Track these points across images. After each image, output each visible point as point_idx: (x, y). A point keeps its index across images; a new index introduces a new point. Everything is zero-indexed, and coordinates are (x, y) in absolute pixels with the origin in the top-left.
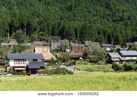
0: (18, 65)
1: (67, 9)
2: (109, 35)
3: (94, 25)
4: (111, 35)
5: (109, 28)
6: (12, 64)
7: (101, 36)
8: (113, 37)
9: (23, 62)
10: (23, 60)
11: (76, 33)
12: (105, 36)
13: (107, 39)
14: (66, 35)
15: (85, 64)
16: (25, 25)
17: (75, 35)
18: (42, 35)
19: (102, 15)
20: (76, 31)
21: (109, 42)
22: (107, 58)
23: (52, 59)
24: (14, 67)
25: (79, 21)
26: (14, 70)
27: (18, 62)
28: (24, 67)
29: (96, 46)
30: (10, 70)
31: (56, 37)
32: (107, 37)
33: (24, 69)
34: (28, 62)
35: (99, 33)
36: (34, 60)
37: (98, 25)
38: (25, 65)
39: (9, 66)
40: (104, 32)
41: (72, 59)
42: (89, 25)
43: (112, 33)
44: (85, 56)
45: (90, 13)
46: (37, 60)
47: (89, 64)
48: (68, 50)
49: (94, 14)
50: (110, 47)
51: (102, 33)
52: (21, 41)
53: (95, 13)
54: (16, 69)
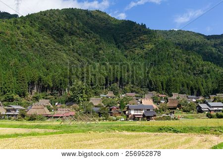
0: (137, 114)
2: (191, 87)
3: (178, 79)
4: (194, 88)
5: (192, 81)
6: (133, 112)
7: (185, 88)
8: (196, 89)
9: (140, 112)
10: (141, 110)
11: (162, 86)
12: (188, 88)
13: (190, 91)
15: (181, 113)
16: (119, 79)
18: (132, 87)
19: (183, 69)
20: (162, 84)
21: (192, 94)
22: (198, 108)
23: (156, 109)
24: (134, 115)
25: (164, 74)
26: (135, 117)
27: (137, 111)
28: (141, 115)
29: (182, 97)
30: (131, 117)
31: (144, 89)
34: (144, 112)
35: (183, 86)
36: (147, 110)
37: (181, 78)
39: (130, 114)
40: (188, 85)
41: (171, 109)
42: (174, 78)
43: (195, 86)
44: (179, 106)
45: (172, 67)
46: (149, 110)
47: (184, 113)
49: (175, 68)
50: (195, 98)
51: (186, 86)
52: (116, 93)
53: (177, 67)
54: (136, 116)
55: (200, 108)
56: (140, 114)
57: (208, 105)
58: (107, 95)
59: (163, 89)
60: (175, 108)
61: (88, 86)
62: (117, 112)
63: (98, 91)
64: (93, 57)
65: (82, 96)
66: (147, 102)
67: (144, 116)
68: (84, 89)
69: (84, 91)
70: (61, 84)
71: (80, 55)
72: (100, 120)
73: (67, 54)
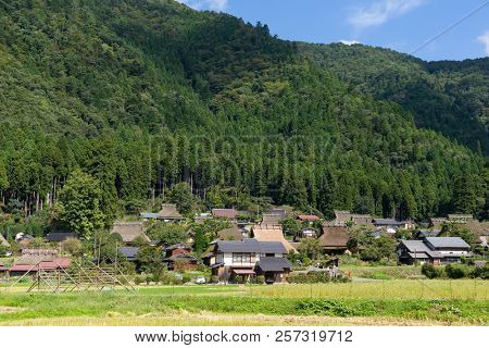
0: (239, 264)
1: (280, 131)
2: (385, 197)
3: (351, 173)
4: (391, 197)
5: (386, 179)
6: (228, 261)
7: (369, 198)
8: (396, 200)
9: (248, 259)
10: (250, 254)
11: (309, 191)
12: (375, 197)
13: (381, 207)
14: (286, 195)
15: (355, 264)
17: (306, 194)
18: (229, 193)
19: (365, 148)
20: (308, 186)
21: (386, 213)
22: (400, 252)
23: (292, 252)
24: (232, 268)
26: (233, 274)
27: (239, 259)
28: (250, 268)
29: (361, 223)
30: (225, 273)
31: (261, 199)
32: (380, 199)
33: (251, 272)
34: (257, 259)
35: (363, 192)
36: (268, 255)
37: (358, 172)
38: (253, 265)
39: (222, 266)
40: (375, 190)
41: (330, 252)
42: (339, 171)
43: (394, 193)
44: (352, 245)
46: (273, 255)
47: (364, 263)
48: (309, 233)
49: (345, 145)
50: (393, 226)
51: (370, 192)
52: (185, 208)
53: (348, 142)
54: (236, 271)
55: (406, 250)
56: (248, 265)
57: (426, 243)
58: (161, 214)
59: (310, 200)
60: (340, 251)
61: (107, 188)
62: (187, 260)
63: (136, 201)
64: (122, 110)
65: (89, 216)
66: (268, 233)
67: (258, 270)
68: (96, 196)
69: (96, 202)
70: (32, 182)
71: (87, 103)
72: (138, 282)
73: (50, 98)
